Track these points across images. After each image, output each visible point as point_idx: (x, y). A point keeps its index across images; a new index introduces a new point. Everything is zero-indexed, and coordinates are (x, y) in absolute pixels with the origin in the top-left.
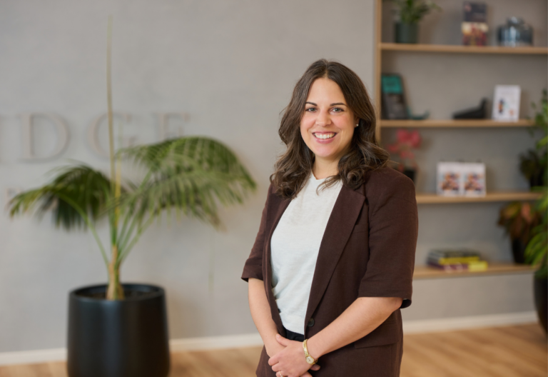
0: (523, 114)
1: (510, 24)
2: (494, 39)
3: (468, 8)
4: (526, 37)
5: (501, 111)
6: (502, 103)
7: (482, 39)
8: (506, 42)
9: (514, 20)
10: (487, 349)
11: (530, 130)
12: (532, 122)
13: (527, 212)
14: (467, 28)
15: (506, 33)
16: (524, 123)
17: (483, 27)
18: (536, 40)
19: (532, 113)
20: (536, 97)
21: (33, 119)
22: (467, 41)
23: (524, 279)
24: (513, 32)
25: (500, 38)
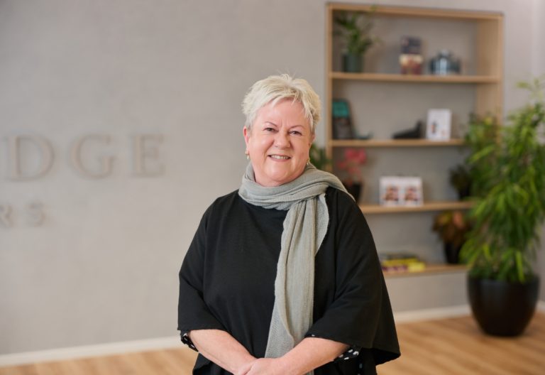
0: (453, 134)
1: (441, 57)
2: (426, 69)
3: (405, 42)
4: (455, 67)
5: (434, 131)
6: (435, 125)
7: (417, 69)
8: (437, 72)
9: (445, 52)
10: (429, 340)
11: (460, 148)
12: (461, 141)
13: (458, 220)
14: (405, 59)
15: (437, 64)
16: (455, 142)
17: (418, 59)
18: (464, 69)
19: (461, 133)
20: (464, 119)
21: (19, 140)
22: (405, 71)
23: (458, 279)
24: (443, 64)
25: (432, 67)
